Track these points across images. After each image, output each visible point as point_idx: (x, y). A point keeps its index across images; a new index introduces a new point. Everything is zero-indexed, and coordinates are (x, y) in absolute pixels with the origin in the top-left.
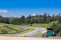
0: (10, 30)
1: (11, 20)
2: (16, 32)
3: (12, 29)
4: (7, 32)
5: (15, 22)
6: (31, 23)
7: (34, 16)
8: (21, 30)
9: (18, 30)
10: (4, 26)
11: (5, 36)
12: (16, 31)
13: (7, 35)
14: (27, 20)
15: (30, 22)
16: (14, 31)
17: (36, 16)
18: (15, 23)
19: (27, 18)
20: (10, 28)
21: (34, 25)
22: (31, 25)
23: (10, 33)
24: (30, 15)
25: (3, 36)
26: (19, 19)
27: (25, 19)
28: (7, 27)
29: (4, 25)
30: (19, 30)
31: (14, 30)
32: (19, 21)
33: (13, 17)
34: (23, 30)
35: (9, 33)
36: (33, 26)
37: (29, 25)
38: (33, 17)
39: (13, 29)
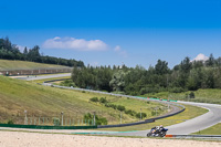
0: (117, 112)
1: (119, 77)
2: (135, 120)
3: (121, 109)
4: (105, 121)
5: (131, 85)
6: (192, 89)
7: (201, 62)
8: (153, 114)
9: (145, 115)
10: (94, 100)
11: (95, 135)
12: (138, 116)
13: (104, 131)
14: (177, 76)
15: (188, 84)
16: (128, 116)
17: (210, 63)
18: (131, 89)
19: (176, 68)
20: (114, 107)
21: (200, 93)
22: (192, 96)
23: (115, 123)
24: (188, 60)
25: (89, 134)
26: (146, 73)
27: (170, 72)
28: (103, 101)
29: (91, 97)
30: (149, 113)
31: (129, 112)
32: (147, 82)
33: (124, 67)
34: (161, 115)
35: (110, 123)
36: (197, 98)
37: (182, 95)
38: (199, 64)
39: (127, 108)
